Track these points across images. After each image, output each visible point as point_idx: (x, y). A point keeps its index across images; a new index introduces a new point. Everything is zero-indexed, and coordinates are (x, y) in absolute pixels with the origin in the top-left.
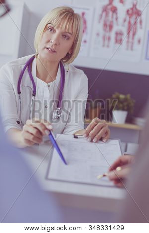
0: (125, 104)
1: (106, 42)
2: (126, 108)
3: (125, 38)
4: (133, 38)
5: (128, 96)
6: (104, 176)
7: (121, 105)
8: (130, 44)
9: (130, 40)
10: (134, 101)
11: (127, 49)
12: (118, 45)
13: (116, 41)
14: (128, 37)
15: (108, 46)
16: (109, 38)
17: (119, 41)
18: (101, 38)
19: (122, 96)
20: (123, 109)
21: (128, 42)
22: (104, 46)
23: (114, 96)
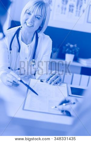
0: (73, 50)
1: (64, 11)
2: (74, 53)
3: (75, 9)
4: (80, 9)
5: (75, 45)
6: (56, 107)
7: (71, 51)
8: (78, 13)
9: (78, 10)
10: (79, 48)
11: (76, 16)
12: (71, 13)
13: (70, 10)
14: (77, 8)
15: (64, 14)
16: (65, 9)
17: (71, 10)
18: (60, 9)
19: (71, 46)
20: (72, 53)
21: (77, 11)
22: (62, 13)
23: (67, 45)
